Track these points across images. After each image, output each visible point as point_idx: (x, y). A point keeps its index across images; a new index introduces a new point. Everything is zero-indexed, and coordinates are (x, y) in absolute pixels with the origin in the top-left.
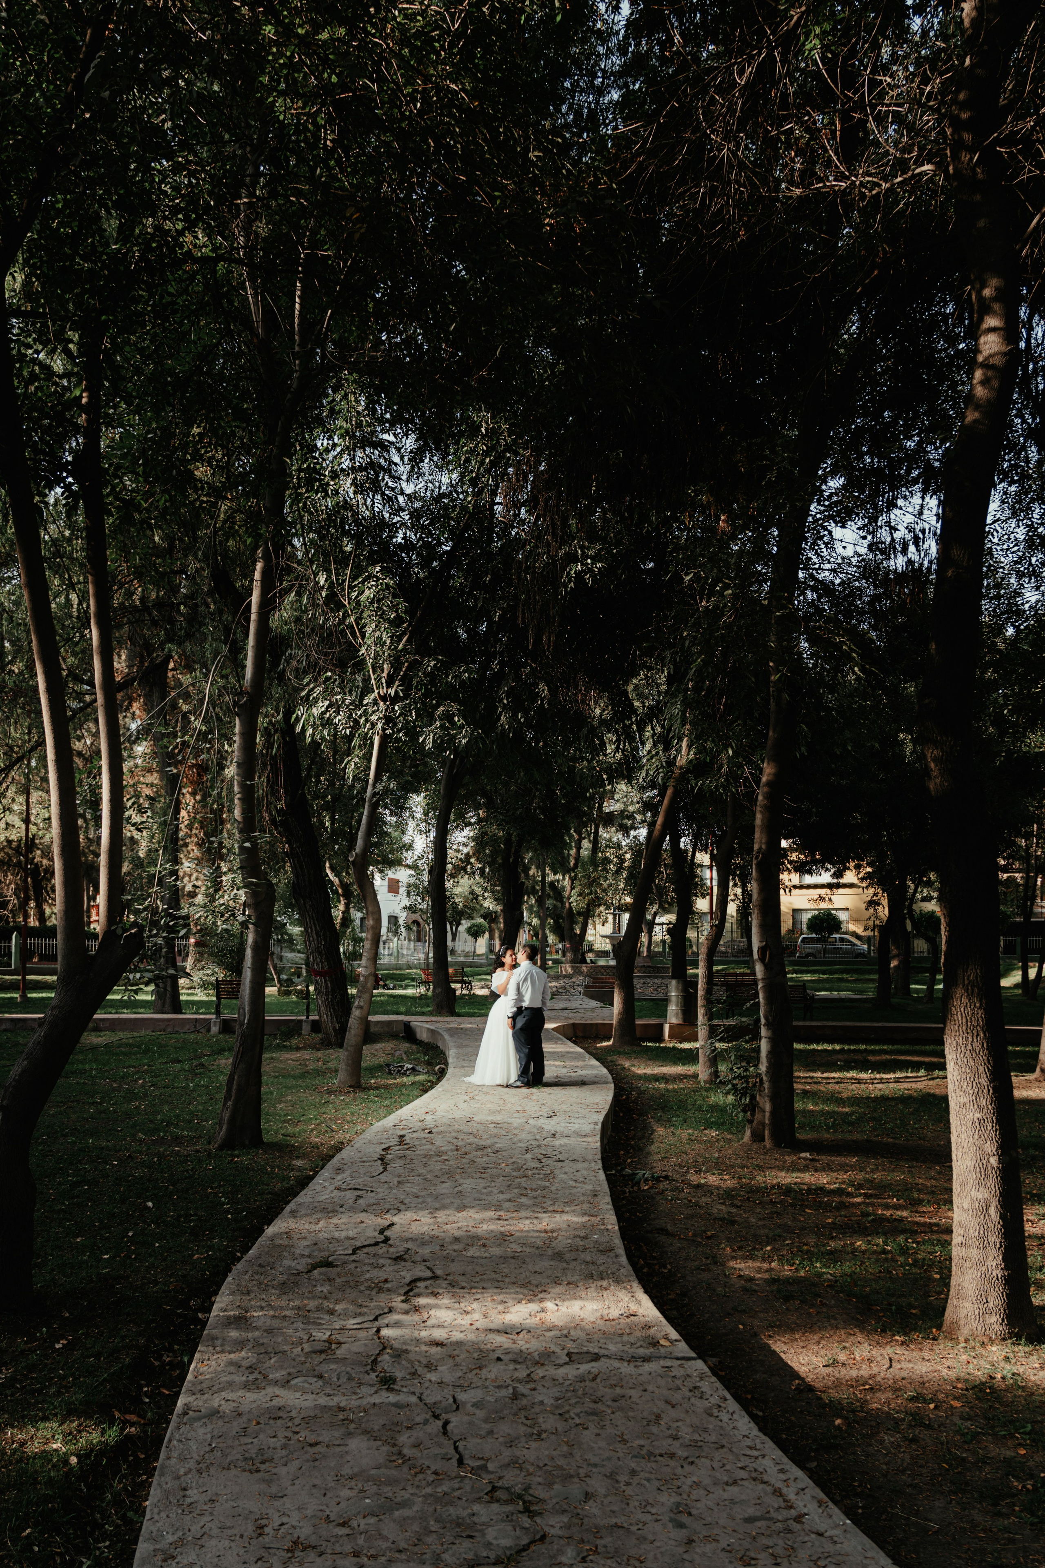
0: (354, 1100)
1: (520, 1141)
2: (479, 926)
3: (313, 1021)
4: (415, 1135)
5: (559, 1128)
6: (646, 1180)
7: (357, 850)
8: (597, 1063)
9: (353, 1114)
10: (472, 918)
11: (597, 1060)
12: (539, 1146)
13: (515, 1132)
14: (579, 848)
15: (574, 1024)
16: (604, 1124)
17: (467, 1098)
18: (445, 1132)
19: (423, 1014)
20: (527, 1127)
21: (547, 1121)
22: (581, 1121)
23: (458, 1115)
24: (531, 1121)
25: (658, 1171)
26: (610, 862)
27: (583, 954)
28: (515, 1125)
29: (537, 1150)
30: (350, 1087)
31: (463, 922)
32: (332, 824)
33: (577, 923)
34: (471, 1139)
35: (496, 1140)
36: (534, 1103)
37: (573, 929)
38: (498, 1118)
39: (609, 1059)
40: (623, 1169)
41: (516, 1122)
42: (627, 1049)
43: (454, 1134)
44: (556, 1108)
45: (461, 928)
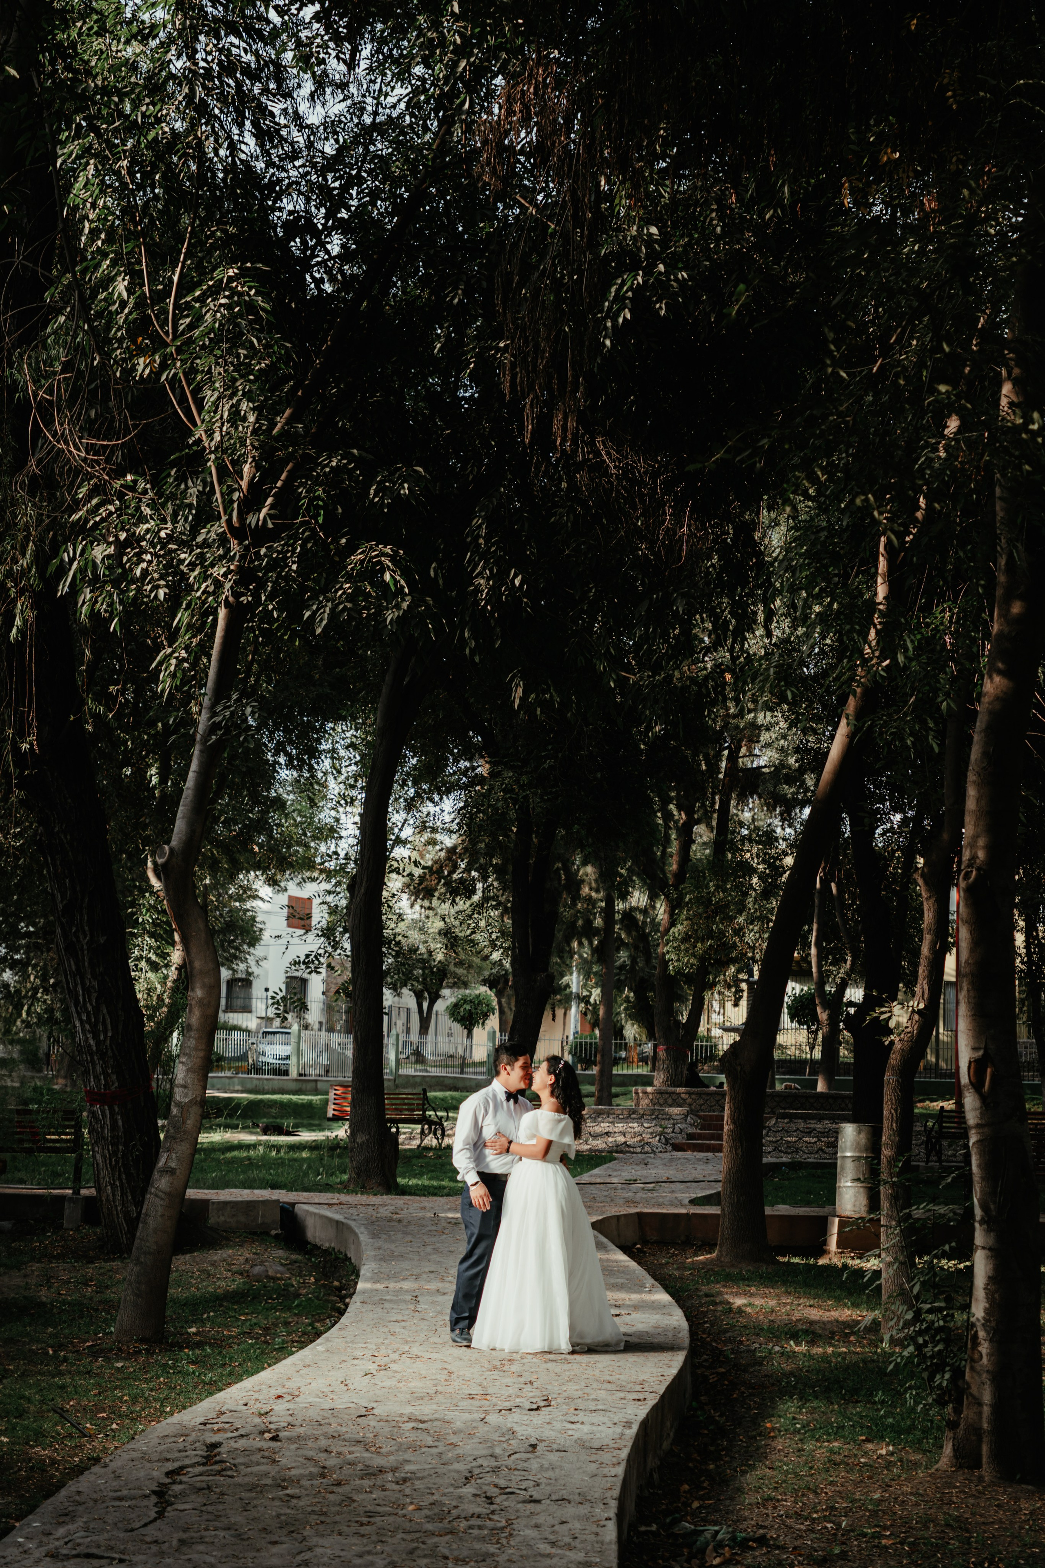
0: (145, 1369)
1: (459, 1458)
2: (478, 1002)
3: (88, 1199)
4: (242, 1443)
5: (548, 1433)
6: (720, 1545)
7: (174, 843)
8: (664, 1297)
9: (134, 1400)
10: (466, 985)
11: (667, 1289)
12: (495, 1470)
13: (453, 1439)
14: (687, 841)
15: (639, 1215)
16: (645, 1424)
17: (373, 1368)
18: (306, 1438)
19: (327, 1188)
20: (482, 1430)
21: (526, 1417)
22: (597, 1418)
23: (342, 1401)
24: (493, 1418)
25: (748, 1528)
26: (752, 871)
27: (693, 1066)
28: (458, 1424)
29: (489, 1478)
30: (142, 1341)
31: (446, 992)
32: (163, 781)
33: (682, 999)
34: (359, 1453)
35: (408, 1456)
36: (508, 1381)
37: (671, 1013)
38: (426, 1410)
39: (705, 1289)
40: (676, 1522)
41: (460, 1419)
42: (746, 1268)
43: (323, 1443)
44: (553, 1389)
45: (440, 1006)
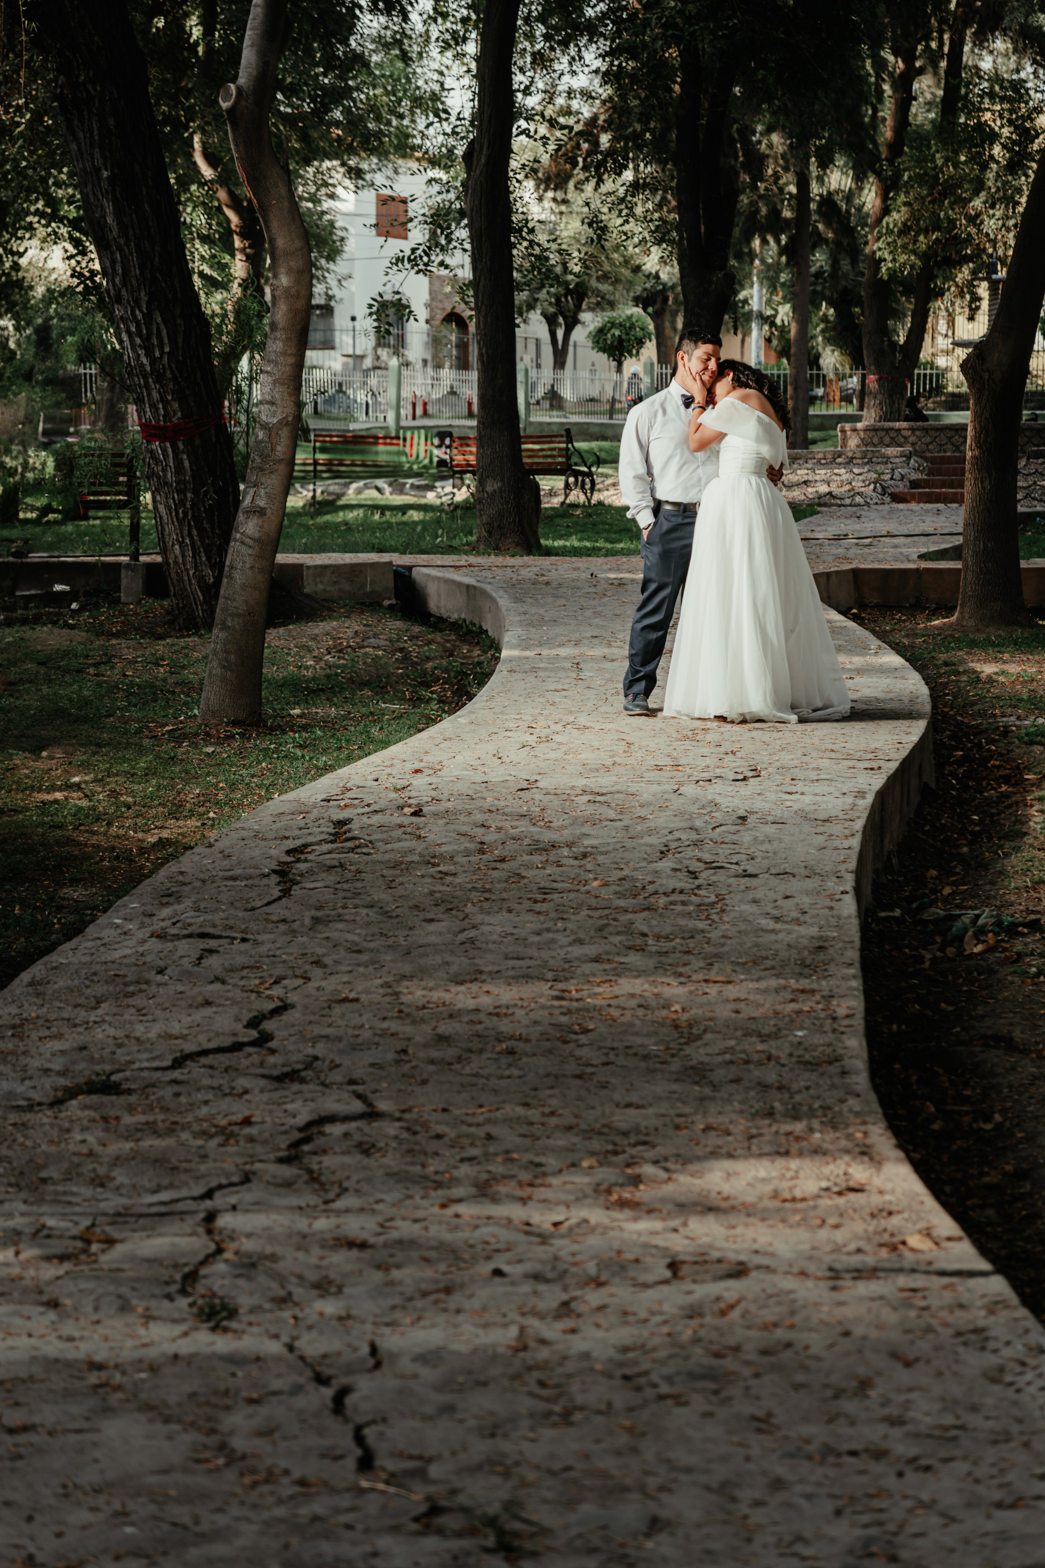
0: (241, 753)
1: (650, 832)
2: (628, 326)
3: (149, 566)
4: (376, 819)
5: (758, 804)
6: (981, 932)
7: (241, 81)
8: (894, 659)
9: (233, 787)
10: (612, 305)
11: (898, 649)
12: (697, 844)
13: (643, 812)
14: (905, 99)
15: (855, 572)
16: (882, 795)
17: (532, 740)
18: (456, 812)
19: (451, 550)
20: (677, 802)
21: (731, 789)
22: (820, 788)
23: (497, 774)
24: (685, 789)
25: (1016, 913)
26: (993, 137)
27: (913, 402)
28: (646, 797)
29: (690, 852)
30: (235, 723)
31: (586, 316)
32: (208, 32)
33: (899, 315)
34: (523, 827)
35: (586, 829)
36: (705, 751)
37: (886, 333)
38: (604, 782)
39: (943, 657)
40: (923, 908)
41: (647, 792)
42: (994, 633)
43: (479, 817)
44: (762, 759)
45: (579, 335)
